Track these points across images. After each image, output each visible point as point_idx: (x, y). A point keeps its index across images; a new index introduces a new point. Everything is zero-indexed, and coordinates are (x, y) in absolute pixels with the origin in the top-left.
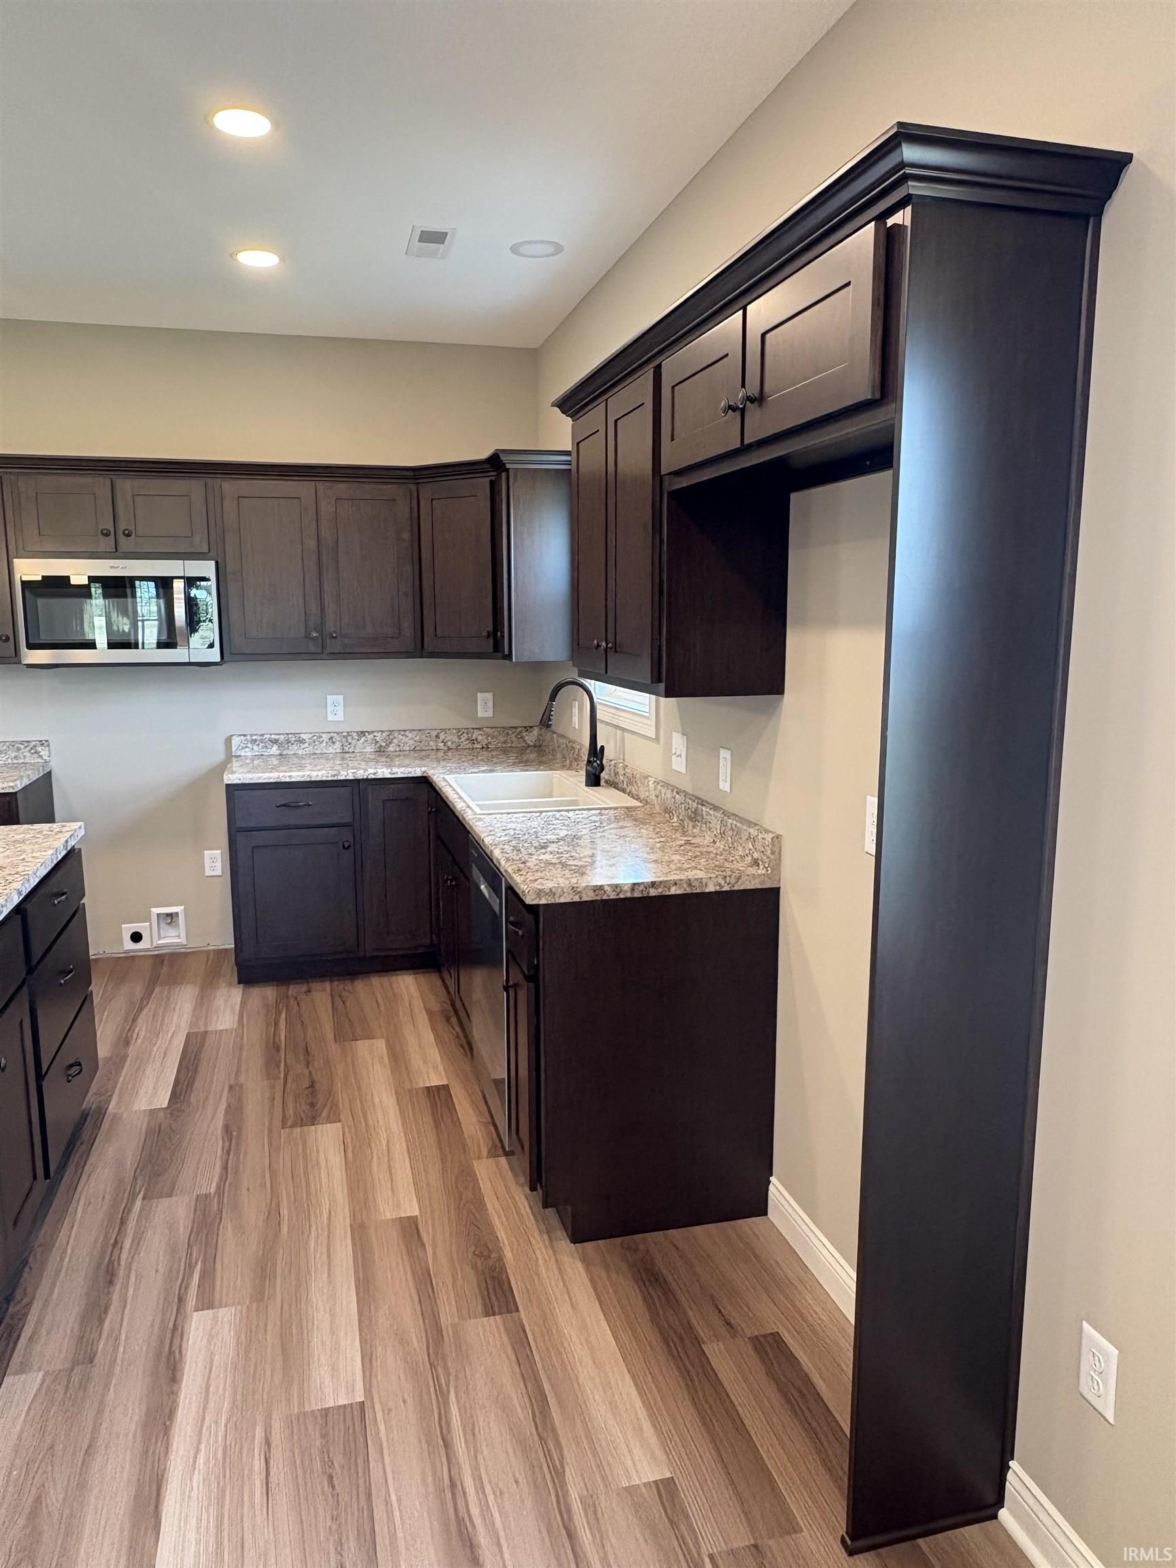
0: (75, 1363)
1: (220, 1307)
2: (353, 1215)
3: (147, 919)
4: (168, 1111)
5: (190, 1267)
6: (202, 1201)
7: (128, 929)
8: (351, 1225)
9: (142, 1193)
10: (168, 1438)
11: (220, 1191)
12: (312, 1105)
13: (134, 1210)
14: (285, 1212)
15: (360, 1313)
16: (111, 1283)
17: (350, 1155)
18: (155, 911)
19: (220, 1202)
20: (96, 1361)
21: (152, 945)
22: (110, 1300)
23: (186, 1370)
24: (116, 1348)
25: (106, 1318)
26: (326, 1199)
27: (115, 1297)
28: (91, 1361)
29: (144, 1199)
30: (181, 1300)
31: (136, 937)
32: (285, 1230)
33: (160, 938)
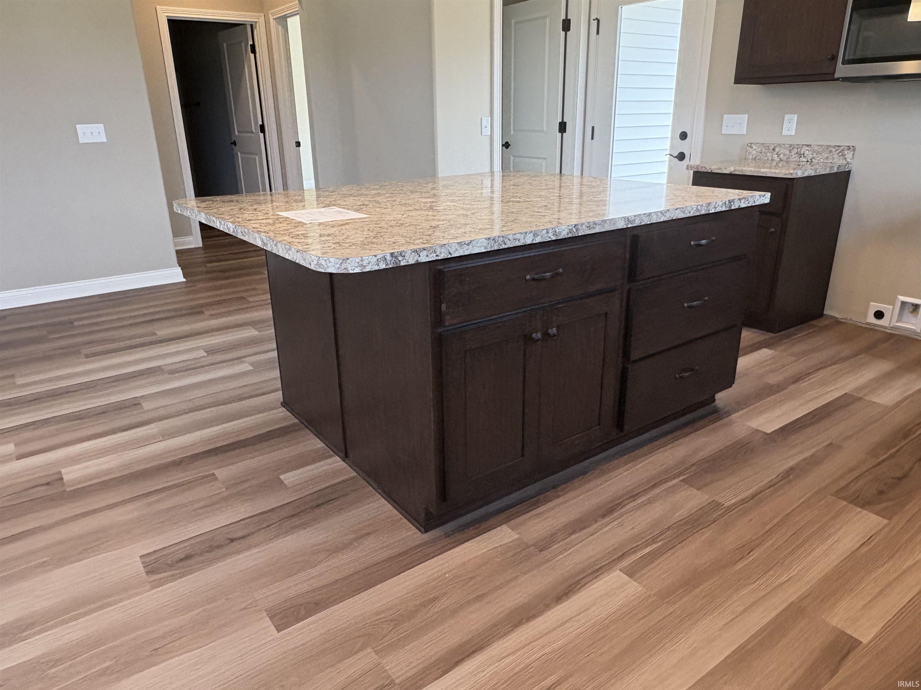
0: (534, 545)
1: (635, 581)
2: (803, 598)
3: (893, 304)
4: (766, 437)
5: (654, 540)
6: (715, 505)
7: (875, 306)
8: (792, 603)
9: (685, 477)
10: (512, 630)
11: (729, 509)
12: (881, 493)
13: (668, 484)
14: (755, 554)
15: (710, 674)
16: (604, 516)
17: (865, 549)
18: (902, 298)
19: (722, 516)
20: (543, 553)
21: (890, 324)
22: (591, 525)
23: (571, 600)
24: (561, 553)
25: (578, 532)
26: (799, 568)
27: (595, 526)
28: (541, 551)
29: (682, 481)
30: (621, 557)
31: (879, 315)
32: (740, 565)
33: (897, 322)
